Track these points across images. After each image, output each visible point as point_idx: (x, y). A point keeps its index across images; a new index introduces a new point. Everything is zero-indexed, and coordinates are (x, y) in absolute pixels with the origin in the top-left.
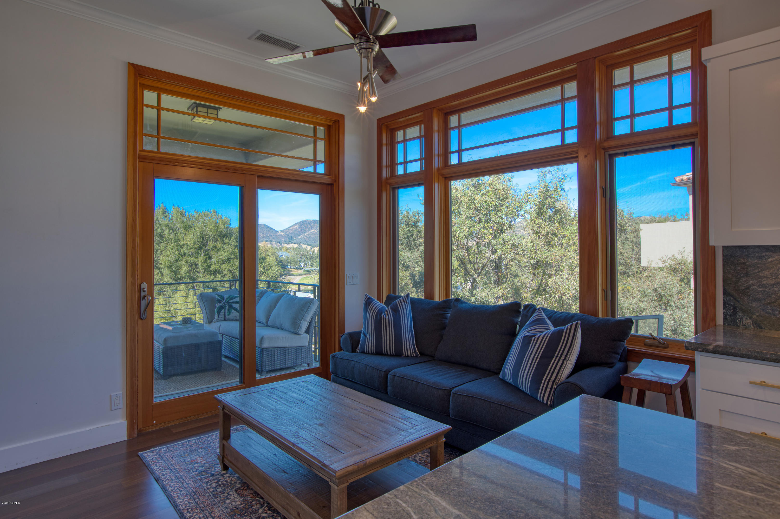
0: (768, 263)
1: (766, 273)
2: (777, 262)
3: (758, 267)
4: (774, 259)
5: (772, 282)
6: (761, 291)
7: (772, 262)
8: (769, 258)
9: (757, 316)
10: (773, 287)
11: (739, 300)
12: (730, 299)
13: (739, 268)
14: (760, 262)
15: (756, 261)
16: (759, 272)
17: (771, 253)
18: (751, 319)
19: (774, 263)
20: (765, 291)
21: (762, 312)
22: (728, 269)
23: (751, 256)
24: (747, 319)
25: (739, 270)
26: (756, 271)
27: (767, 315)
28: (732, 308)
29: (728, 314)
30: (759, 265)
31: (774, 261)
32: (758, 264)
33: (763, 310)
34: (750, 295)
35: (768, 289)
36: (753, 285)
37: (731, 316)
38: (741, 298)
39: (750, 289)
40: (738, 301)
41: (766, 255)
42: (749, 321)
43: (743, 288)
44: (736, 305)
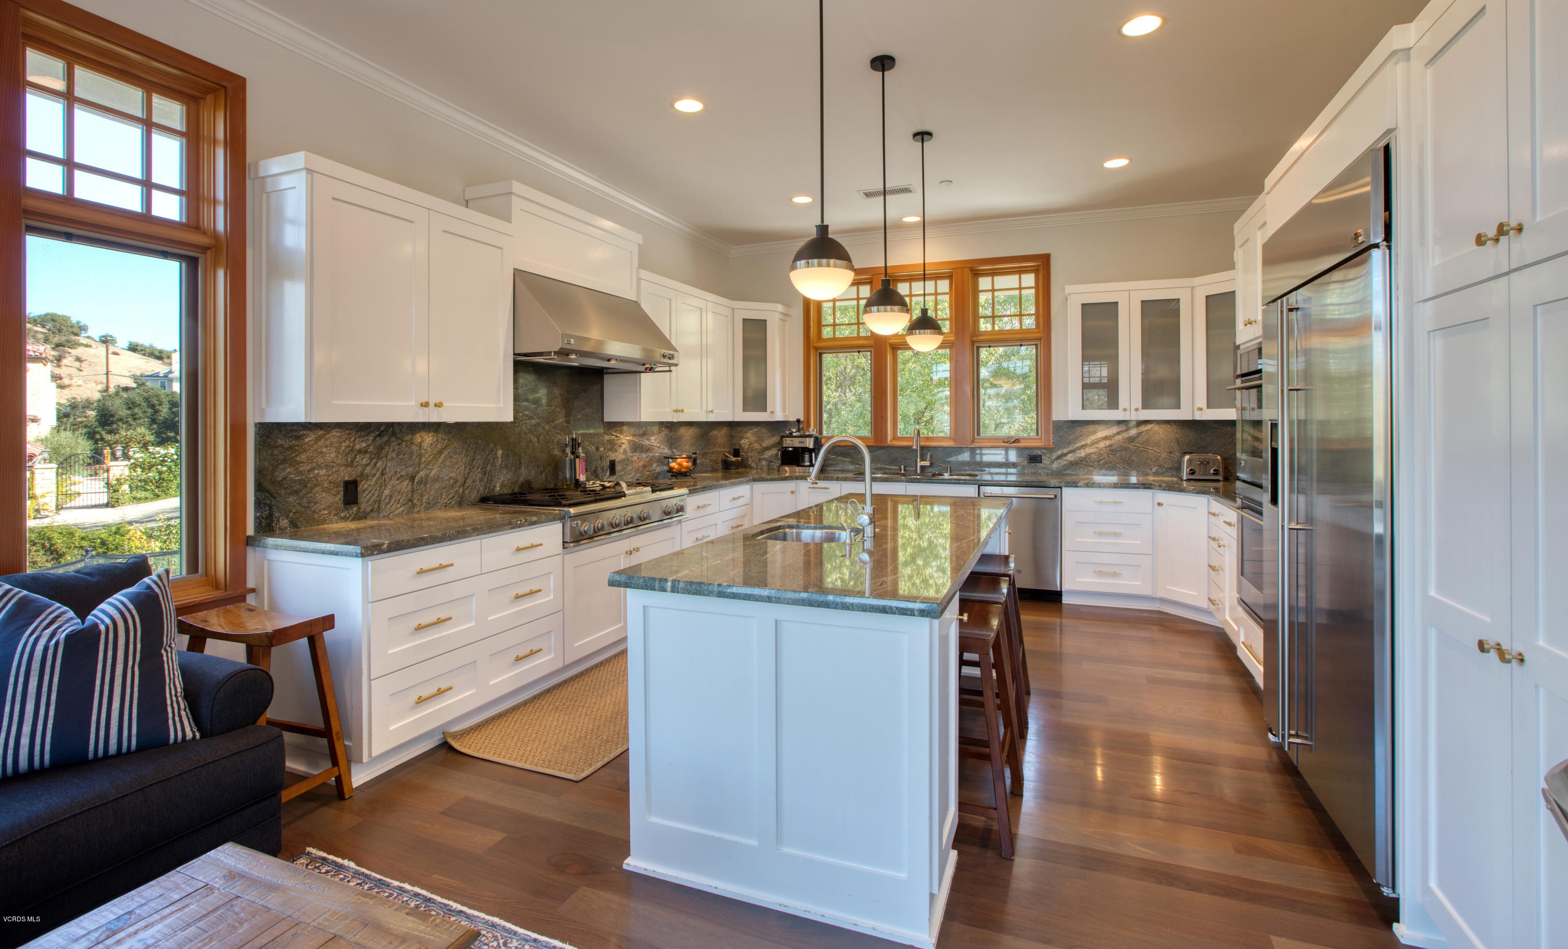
0: (306, 443)
1: (303, 457)
2: (313, 442)
3: (296, 450)
4: (310, 439)
5: (309, 468)
6: (298, 480)
7: (308, 443)
8: (306, 438)
9: (294, 513)
10: (309, 474)
11: (276, 495)
12: (266, 496)
13: (276, 452)
14: (297, 443)
15: (294, 442)
16: (296, 456)
17: (308, 432)
18: (287, 518)
19: (310, 444)
20: (301, 480)
21: (299, 507)
22: (264, 454)
23: (290, 435)
24: (284, 519)
25: (276, 455)
26: (294, 455)
27: (303, 510)
28: (268, 508)
29: (263, 518)
30: (296, 448)
31: (310, 441)
32: (296, 446)
33: (300, 504)
34: (287, 488)
35: (304, 477)
36: (290, 473)
37: (266, 519)
38: (277, 493)
39: (288, 479)
40: (275, 498)
41: (303, 434)
42: (286, 521)
43: (280, 479)
44: (273, 503)
